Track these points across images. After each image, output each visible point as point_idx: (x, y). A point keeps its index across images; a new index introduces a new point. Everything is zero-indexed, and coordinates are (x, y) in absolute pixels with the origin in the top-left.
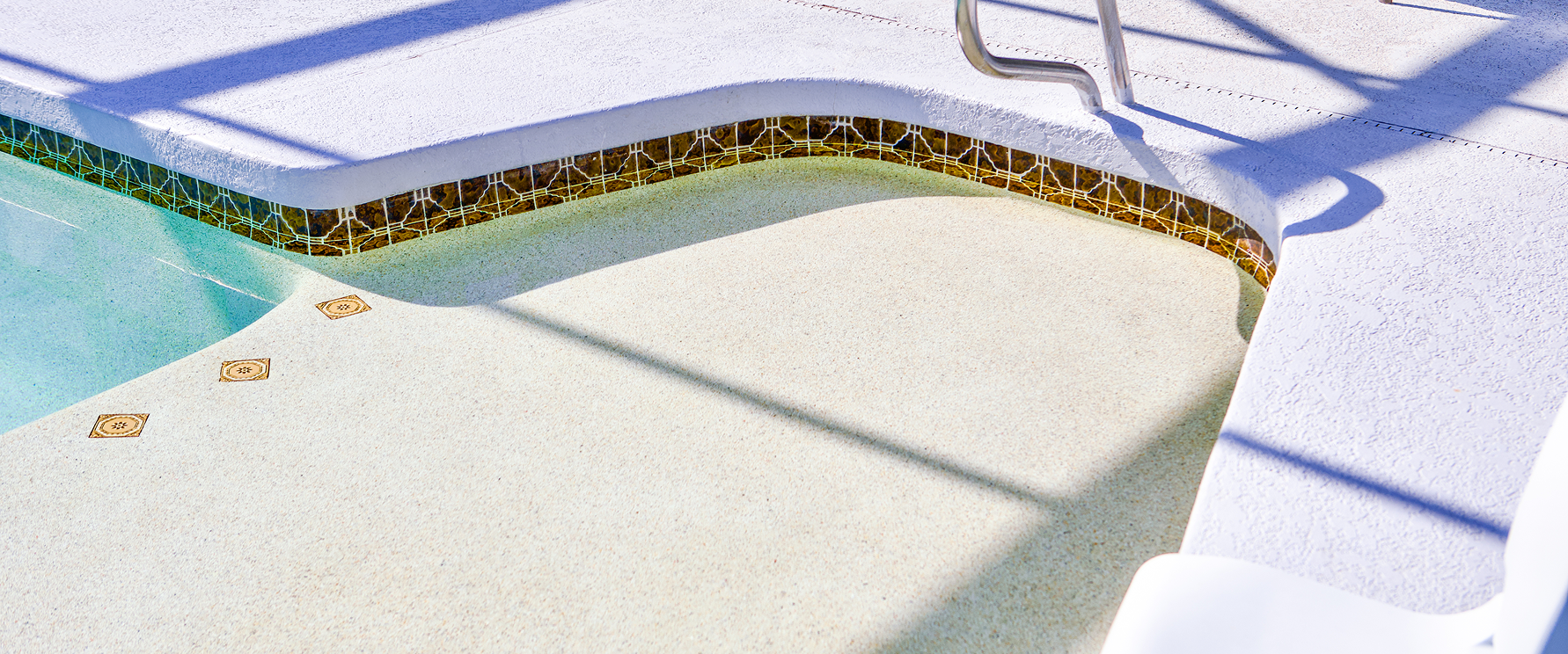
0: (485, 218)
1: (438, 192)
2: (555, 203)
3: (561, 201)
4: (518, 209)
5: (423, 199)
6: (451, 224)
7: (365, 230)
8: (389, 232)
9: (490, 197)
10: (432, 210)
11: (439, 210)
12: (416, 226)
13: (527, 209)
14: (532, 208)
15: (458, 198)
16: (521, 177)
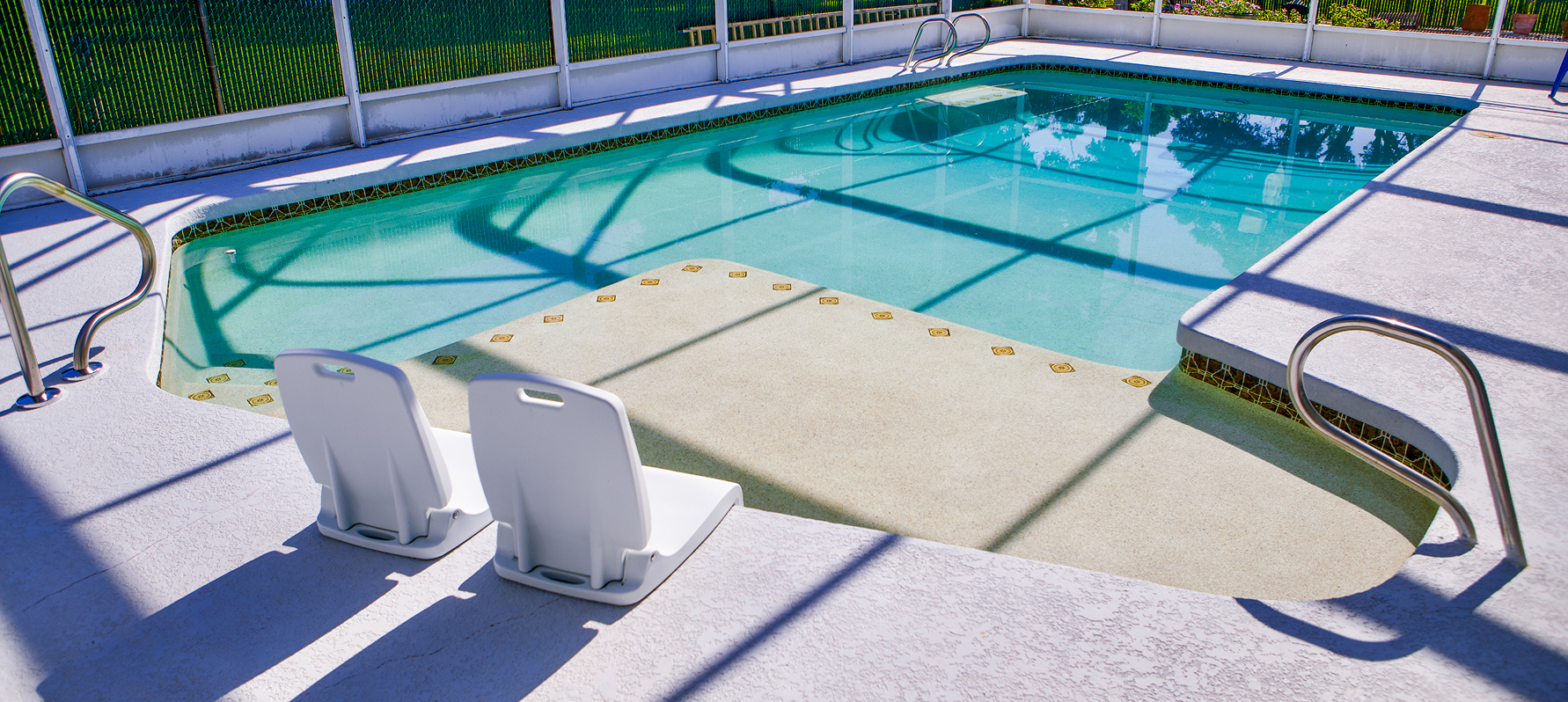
0: (1250, 399)
1: (1234, 371)
2: (1286, 416)
3: (1289, 417)
4: (1267, 406)
5: (1226, 369)
6: (1233, 391)
7: (1195, 367)
8: (1205, 375)
9: (1257, 390)
10: (1228, 378)
11: (1231, 380)
12: (1218, 380)
13: (1271, 409)
14: (1274, 410)
15: (1242, 380)
16: (1276, 390)
